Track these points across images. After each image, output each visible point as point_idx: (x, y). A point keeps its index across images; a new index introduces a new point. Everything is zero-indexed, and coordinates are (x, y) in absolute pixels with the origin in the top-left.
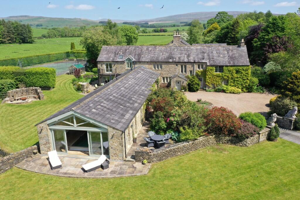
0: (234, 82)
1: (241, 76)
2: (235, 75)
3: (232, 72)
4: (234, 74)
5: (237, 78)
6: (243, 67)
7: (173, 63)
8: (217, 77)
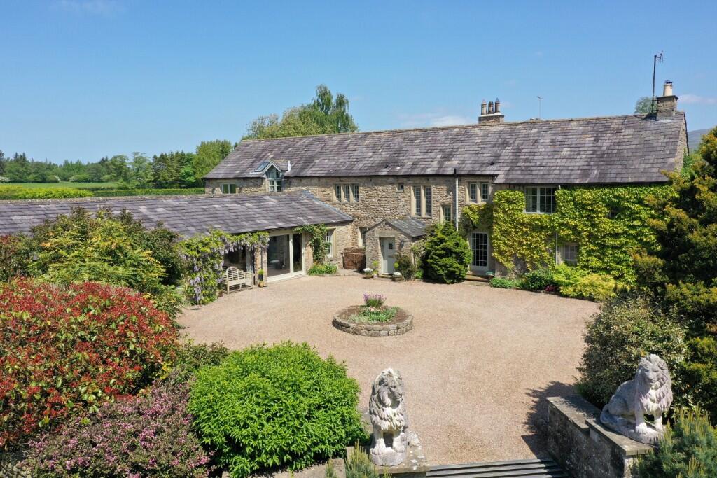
0: (604, 254)
1: (633, 227)
2: (607, 225)
3: (593, 211)
4: (599, 217)
5: (616, 236)
6: (638, 190)
7: (391, 180)
8: (533, 230)
